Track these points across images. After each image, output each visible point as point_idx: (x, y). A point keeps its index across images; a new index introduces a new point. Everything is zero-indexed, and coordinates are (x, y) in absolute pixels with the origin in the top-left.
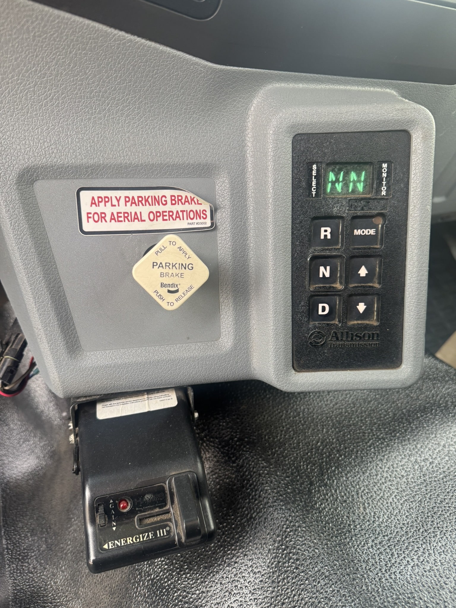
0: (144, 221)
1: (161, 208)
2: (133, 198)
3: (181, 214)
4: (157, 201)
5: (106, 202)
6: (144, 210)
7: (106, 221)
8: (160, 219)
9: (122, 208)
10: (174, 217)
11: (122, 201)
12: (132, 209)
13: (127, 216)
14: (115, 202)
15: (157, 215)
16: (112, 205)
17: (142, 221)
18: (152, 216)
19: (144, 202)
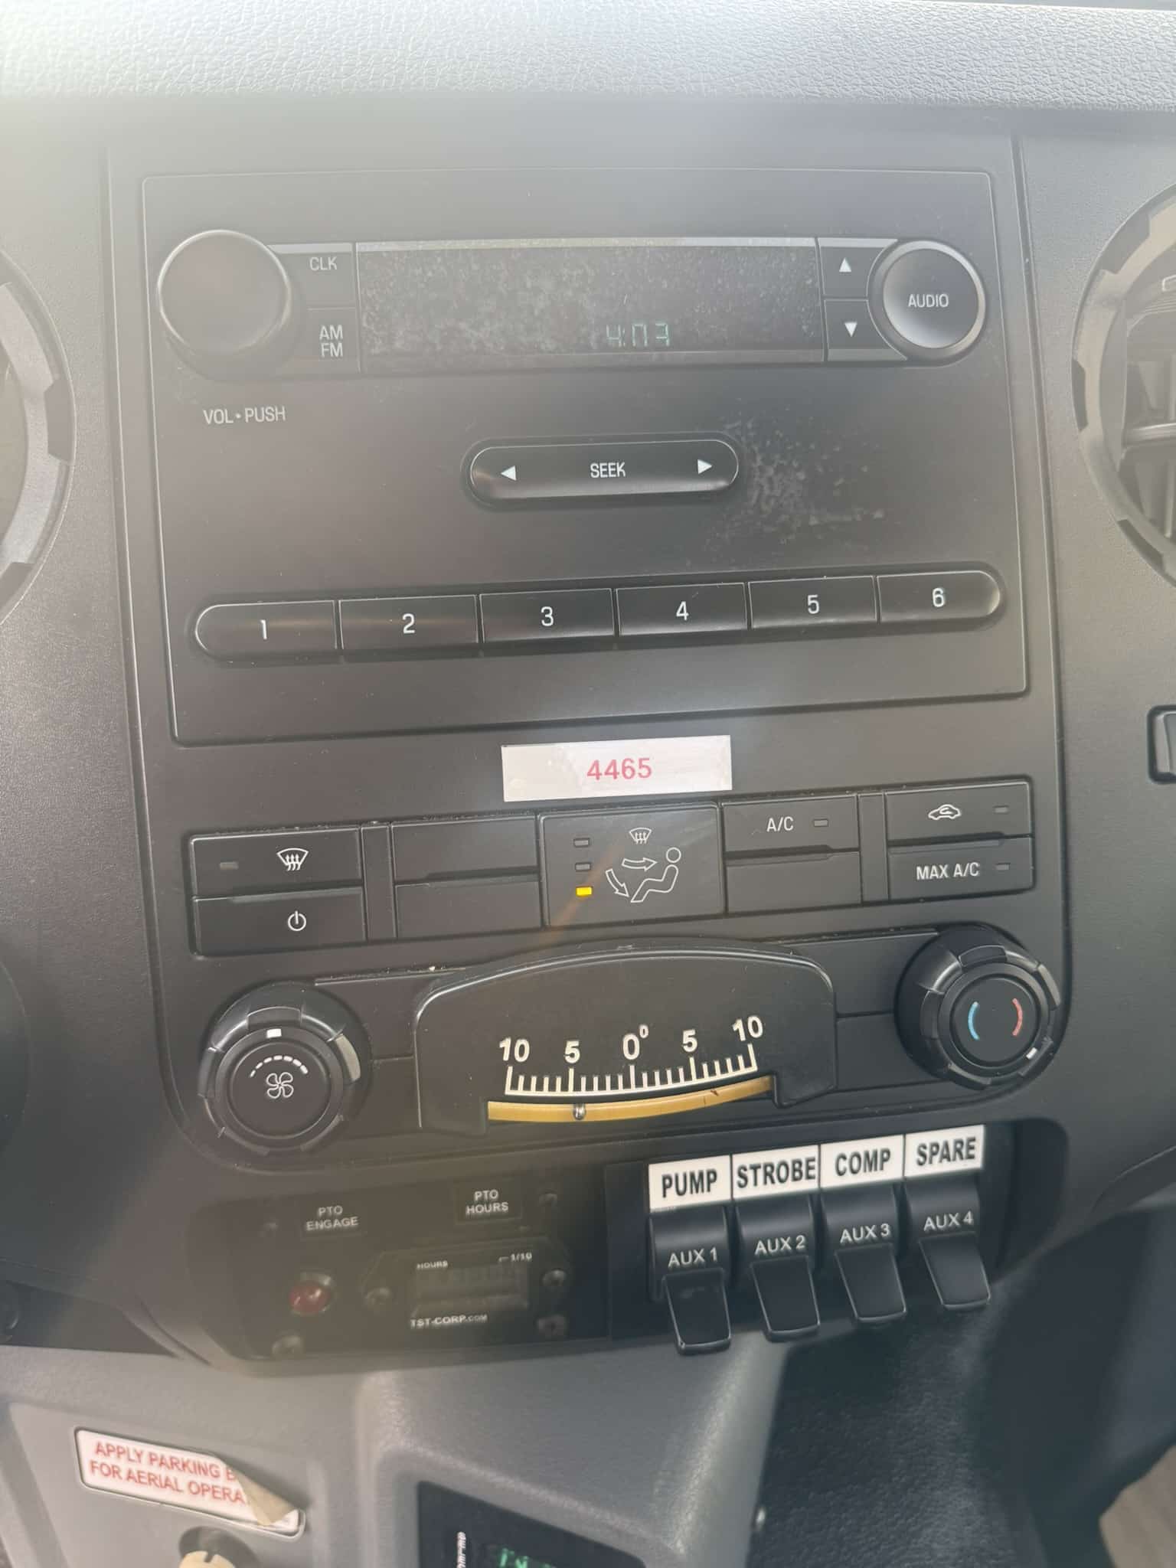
0: (181, 1491)
1: (208, 1481)
2: (162, 1458)
4: (201, 1469)
5: (119, 1453)
6: (183, 1479)
7: (120, 1477)
8: (208, 1495)
9: (145, 1466)
10: (233, 1496)
11: (145, 1458)
12: (162, 1472)
13: (152, 1479)
14: (133, 1456)
15: (202, 1490)
16: (130, 1460)
17: (178, 1490)
18: (194, 1488)
19: (180, 1466)
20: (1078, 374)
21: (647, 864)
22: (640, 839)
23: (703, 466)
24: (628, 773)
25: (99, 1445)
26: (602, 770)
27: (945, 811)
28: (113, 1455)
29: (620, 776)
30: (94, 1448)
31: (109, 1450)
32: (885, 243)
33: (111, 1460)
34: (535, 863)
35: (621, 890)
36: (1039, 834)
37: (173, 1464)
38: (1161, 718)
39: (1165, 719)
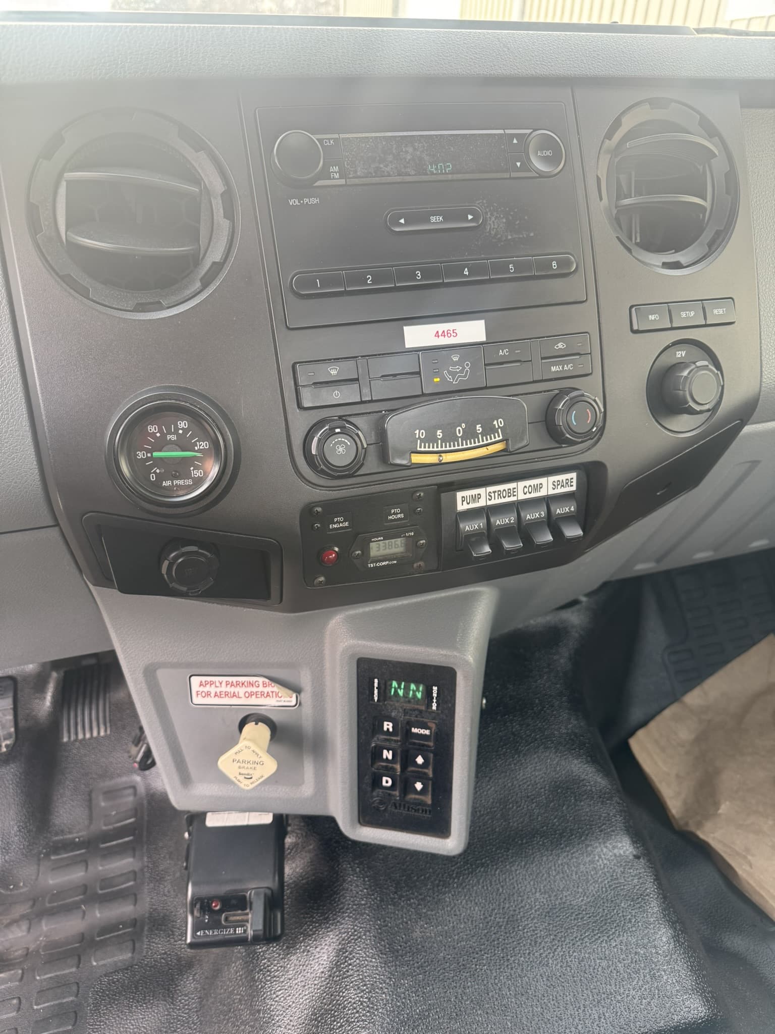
0: (241, 698)
1: (254, 689)
2: (232, 682)
3: (271, 694)
4: (251, 684)
5: (211, 684)
6: (241, 691)
7: (211, 697)
8: (254, 697)
9: (224, 689)
10: (265, 695)
11: (224, 684)
12: (231, 690)
13: (227, 694)
14: (218, 684)
15: (251, 694)
16: (216, 687)
17: (239, 697)
18: (247, 695)
19: (241, 685)
20: (598, 179)
21: (458, 368)
22: (456, 359)
23: (470, 217)
24: (449, 335)
25: (201, 682)
26: (440, 334)
27: (560, 345)
28: (208, 686)
29: (446, 337)
30: (198, 683)
31: (207, 683)
32: (528, 131)
33: (207, 688)
34: (418, 370)
35: (449, 378)
36: (593, 353)
37: (238, 684)
38: (633, 309)
39: (636, 309)
